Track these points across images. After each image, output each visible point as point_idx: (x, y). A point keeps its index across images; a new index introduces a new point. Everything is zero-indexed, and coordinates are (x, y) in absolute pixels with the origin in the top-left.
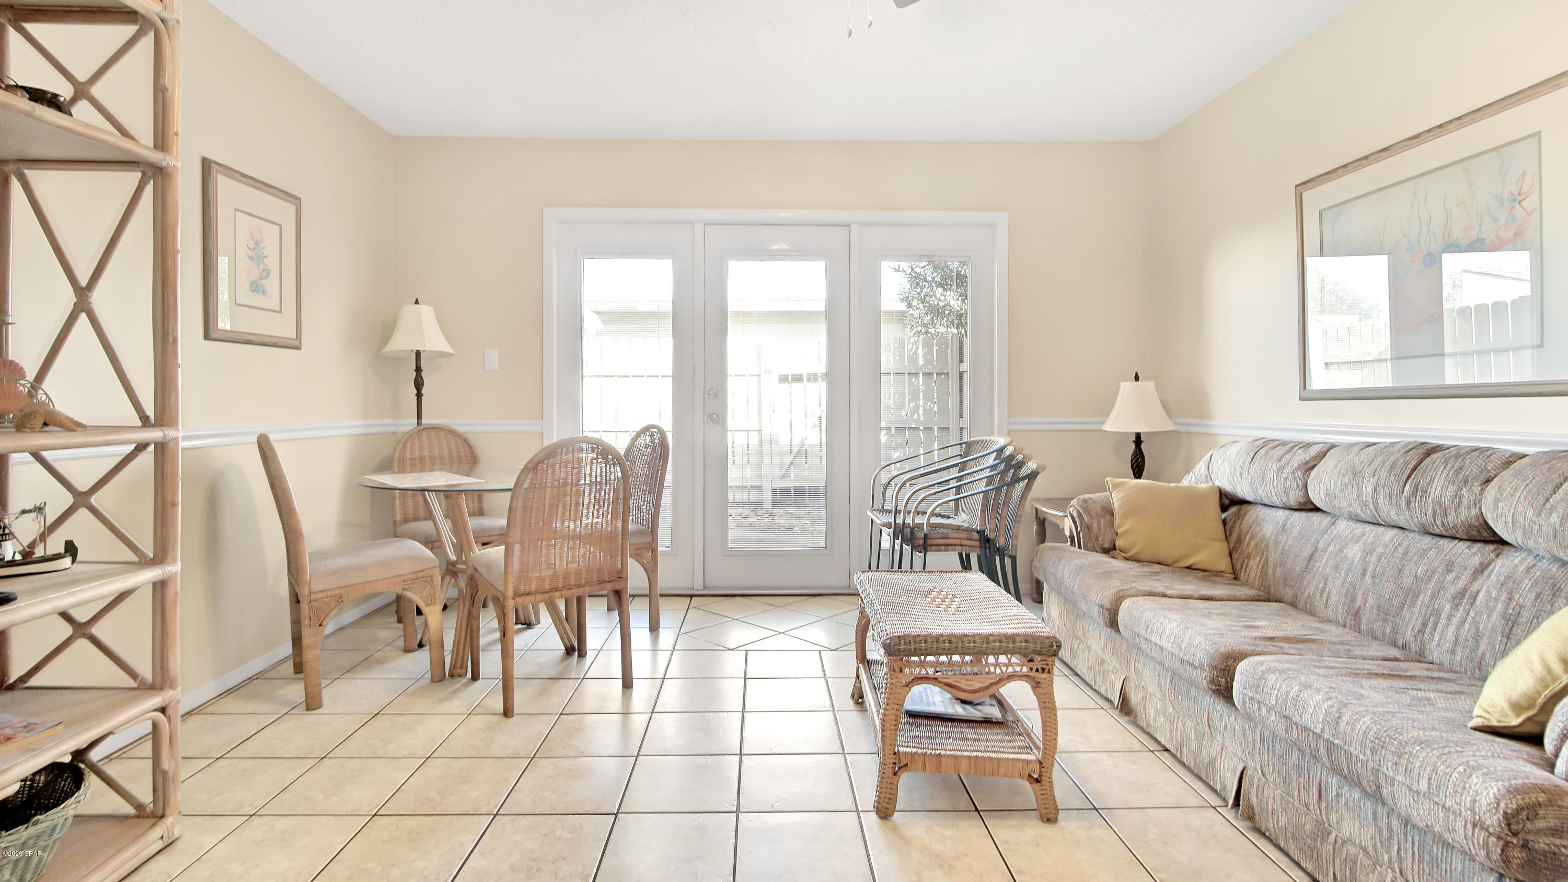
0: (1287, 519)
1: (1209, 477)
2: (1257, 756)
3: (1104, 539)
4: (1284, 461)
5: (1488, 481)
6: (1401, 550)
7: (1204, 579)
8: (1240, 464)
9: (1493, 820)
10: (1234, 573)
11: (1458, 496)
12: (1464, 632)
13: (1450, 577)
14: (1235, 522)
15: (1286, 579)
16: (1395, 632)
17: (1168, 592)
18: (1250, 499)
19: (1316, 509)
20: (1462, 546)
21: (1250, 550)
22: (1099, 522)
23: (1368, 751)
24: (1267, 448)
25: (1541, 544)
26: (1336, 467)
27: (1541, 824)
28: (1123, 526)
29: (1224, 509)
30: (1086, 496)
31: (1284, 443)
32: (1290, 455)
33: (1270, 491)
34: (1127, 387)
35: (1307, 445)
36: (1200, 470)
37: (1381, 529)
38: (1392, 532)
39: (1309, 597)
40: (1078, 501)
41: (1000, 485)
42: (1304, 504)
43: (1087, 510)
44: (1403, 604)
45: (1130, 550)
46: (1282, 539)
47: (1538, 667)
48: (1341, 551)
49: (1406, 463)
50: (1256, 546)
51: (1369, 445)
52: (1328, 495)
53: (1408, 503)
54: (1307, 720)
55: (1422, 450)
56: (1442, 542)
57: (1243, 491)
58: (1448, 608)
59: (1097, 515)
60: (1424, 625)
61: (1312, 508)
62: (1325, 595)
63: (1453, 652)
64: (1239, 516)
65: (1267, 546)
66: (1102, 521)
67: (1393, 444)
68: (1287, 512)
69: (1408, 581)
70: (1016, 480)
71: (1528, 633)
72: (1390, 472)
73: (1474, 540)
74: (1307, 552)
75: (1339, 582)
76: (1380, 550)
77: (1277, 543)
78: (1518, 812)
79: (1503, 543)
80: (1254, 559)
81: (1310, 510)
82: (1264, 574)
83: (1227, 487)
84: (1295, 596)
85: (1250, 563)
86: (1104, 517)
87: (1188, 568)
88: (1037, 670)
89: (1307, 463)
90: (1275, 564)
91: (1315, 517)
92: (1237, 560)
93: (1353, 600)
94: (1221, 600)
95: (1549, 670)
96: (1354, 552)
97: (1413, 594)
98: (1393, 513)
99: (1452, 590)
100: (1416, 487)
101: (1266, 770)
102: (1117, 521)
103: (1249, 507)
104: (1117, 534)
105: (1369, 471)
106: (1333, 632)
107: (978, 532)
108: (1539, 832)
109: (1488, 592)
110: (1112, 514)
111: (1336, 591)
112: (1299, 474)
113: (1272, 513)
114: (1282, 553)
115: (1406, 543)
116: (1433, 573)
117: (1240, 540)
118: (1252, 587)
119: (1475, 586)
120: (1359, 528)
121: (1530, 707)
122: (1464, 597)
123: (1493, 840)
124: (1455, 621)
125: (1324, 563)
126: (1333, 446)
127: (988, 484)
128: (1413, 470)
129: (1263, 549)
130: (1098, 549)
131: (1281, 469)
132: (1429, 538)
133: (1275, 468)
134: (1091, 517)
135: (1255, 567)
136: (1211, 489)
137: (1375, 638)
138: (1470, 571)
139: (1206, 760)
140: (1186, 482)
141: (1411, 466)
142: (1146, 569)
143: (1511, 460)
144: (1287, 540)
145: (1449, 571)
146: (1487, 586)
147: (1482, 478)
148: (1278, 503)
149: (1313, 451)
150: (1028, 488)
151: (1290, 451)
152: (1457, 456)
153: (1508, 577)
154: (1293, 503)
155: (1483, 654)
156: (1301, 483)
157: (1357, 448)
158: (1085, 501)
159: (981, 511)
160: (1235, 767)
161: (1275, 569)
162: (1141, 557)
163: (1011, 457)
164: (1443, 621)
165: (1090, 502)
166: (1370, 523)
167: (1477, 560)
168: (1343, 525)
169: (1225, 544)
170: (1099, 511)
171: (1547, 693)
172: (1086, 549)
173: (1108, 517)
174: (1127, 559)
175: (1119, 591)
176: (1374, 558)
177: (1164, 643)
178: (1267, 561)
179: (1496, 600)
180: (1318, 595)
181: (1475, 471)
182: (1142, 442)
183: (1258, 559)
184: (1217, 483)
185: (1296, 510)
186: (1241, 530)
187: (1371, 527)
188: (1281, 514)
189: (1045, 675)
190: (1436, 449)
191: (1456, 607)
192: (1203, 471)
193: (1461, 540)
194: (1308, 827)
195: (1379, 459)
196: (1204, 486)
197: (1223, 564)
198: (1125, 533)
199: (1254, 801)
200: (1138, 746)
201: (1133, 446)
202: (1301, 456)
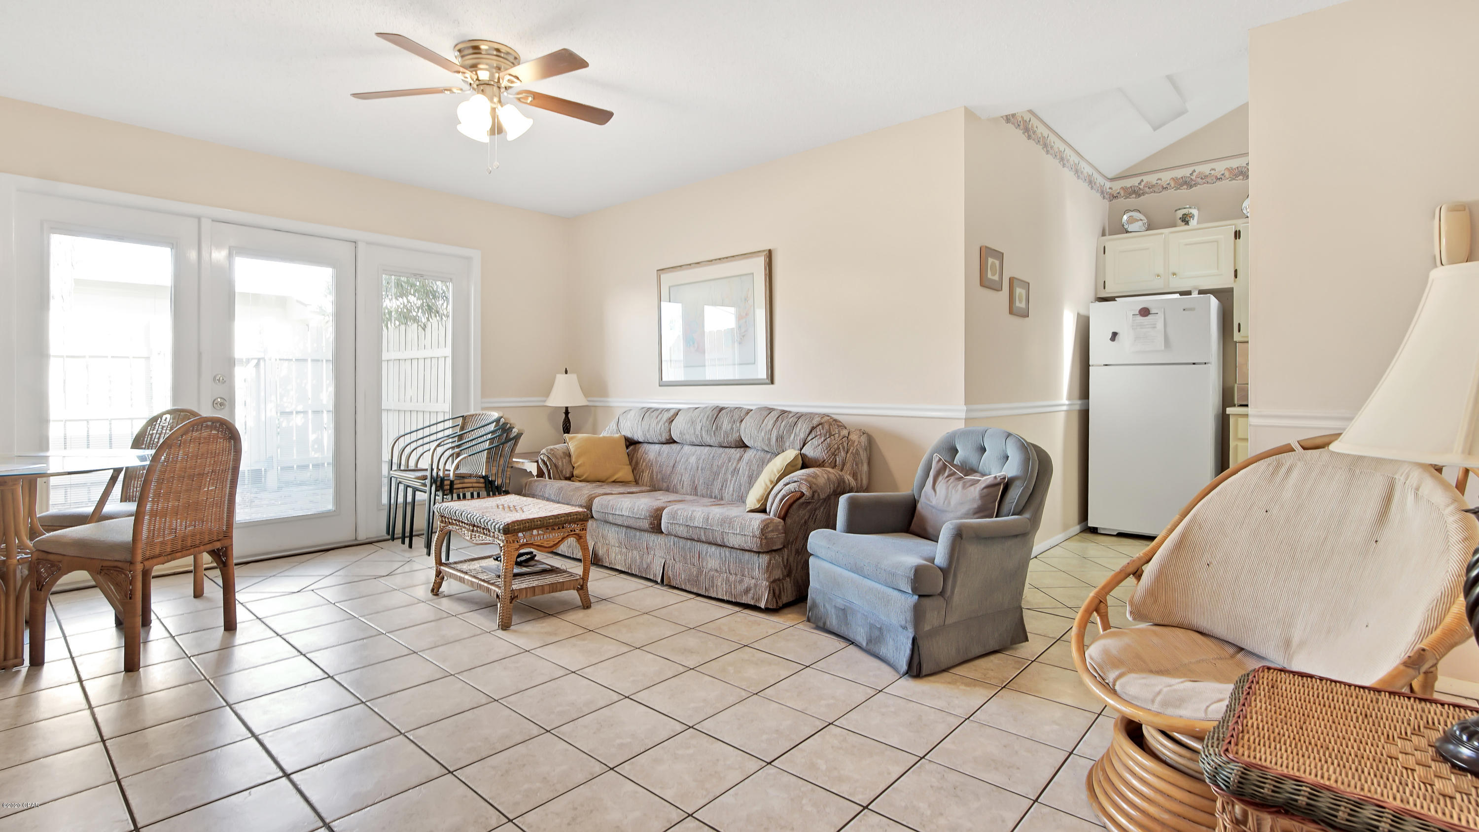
0: (660, 449)
1: (619, 431)
2: (671, 552)
3: (566, 471)
4: (659, 418)
5: (742, 421)
6: (711, 456)
7: (623, 485)
8: (637, 421)
9: (757, 533)
10: (636, 481)
11: (732, 428)
12: (736, 486)
13: (730, 464)
14: (633, 454)
15: (663, 479)
16: (711, 492)
17: (613, 492)
18: (641, 440)
19: (675, 442)
20: (733, 450)
21: (643, 468)
22: (562, 461)
23: (719, 527)
24: (649, 412)
25: (759, 445)
26: (684, 419)
27: (769, 529)
28: (577, 462)
29: (627, 447)
30: (552, 447)
31: (657, 409)
32: (661, 415)
33: (653, 436)
34: (561, 378)
35: (668, 410)
36: (613, 426)
37: (703, 447)
38: (708, 448)
39: (674, 485)
40: (547, 450)
41: (498, 444)
42: (669, 440)
43: (554, 455)
44: (714, 479)
45: (582, 476)
46: (659, 459)
47: (764, 485)
48: (687, 460)
49: (713, 415)
50: (646, 465)
51: (696, 408)
52: (681, 433)
53: (714, 434)
54: (696, 524)
55: (718, 409)
56: (727, 450)
57: (638, 436)
58: (730, 476)
59: (561, 458)
60: (722, 486)
61: (671, 441)
62: (682, 483)
63: (733, 495)
64: (635, 451)
65: (652, 464)
66: (564, 460)
67: (706, 407)
68: (660, 445)
69: (715, 468)
70: (508, 440)
71: (756, 480)
72: (707, 420)
73: (737, 447)
74: (671, 464)
75: (687, 475)
76: (703, 457)
77: (657, 461)
78: (764, 527)
79: (747, 446)
80: (646, 472)
81: (671, 443)
82: (652, 478)
83: (629, 435)
84: (668, 486)
85: (644, 475)
86: (565, 458)
87: (614, 482)
88: (580, 530)
89: (670, 419)
90: (657, 473)
91: (674, 446)
92: (637, 474)
93: (694, 482)
94: (637, 493)
95: (766, 485)
96: (693, 460)
97: (717, 474)
98: (708, 439)
99: (731, 469)
100: (717, 426)
101: (675, 557)
102: (573, 460)
103: (640, 445)
104: (574, 468)
105: (698, 420)
106: (689, 498)
107: (483, 477)
108: (769, 532)
109: (743, 467)
110: (570, 456)
111: (686, 479)
112: (667, 424)
113: (652, 447)
114: (660, 466)
115: (713, 452)
116: (724, 463)
117: (637, 463)
118: (646, 486)
119: (739, 466)
120: (694, 448)
121: (762, 500)
122: (736, 471)
123: (758, 539)
124: (733, 482)
125: (680, 468)
126: (680, 410)
127: (491, 443)
128: (716, 419)
129: (650, 466)
130: (562, 478)
131: (658, 423)
132: (721, 449)
133: (655, 422)
134: (557, 458)
135: (646, 476)
136: (621, 436)
137: (703, 497)
138: (736, 460)
139: (645, 566)
140: (604, 434)
141: (715, 417)
142: (594, 485)
143: (749, 411)
144: (662, 459)
145: (729, 461)
146: (743, 465)
147: (739, 420)
148: (656, 441)
149: (672, 413)
150: (515, 444)
151: (661, 413)
152: (731, 411)
153: (749, 460)
154: (664, 440)
155: (743, 493)
156: (668, 429)
157: (692, 410)
158: (551, 450)
159: (486, 462)
160: (661, 563)
161: (657, 476)
162: (589, 479)
163: (505, 424)
164: (729, 483)
165: (556, 450)
166: (698, 445)
167: (738, 455)
168: (687, 448)
169: (630, 467)
170: (562, 455)
171: (767, 493)
172: (554, 479)
173: (567, 458)
174: (580, 481)
175: (589, 495)
176: (701, 460)
177: (624, 513)
178: (652, 472)
179: (746, 470)
180: (679, 484)
181: (737, 417)
182: (569, 413)
183: (648, 472)
184: (623, 433)
185: (664, 444)
186: (637, 458)
187: (698, 447)
188: (657, 447)
189: (584, 532)
190: (722, 409)
191: (732, 476)
192: (615, 426)
193: (732, 448)
194: (695, 573)
195: (702, 414)
196: (617, 435)
197: (630, 477)
198: (579, 466)
199: (670, 573)
200: (607, 575)
201: (564, 415)
202: (666, 416)
